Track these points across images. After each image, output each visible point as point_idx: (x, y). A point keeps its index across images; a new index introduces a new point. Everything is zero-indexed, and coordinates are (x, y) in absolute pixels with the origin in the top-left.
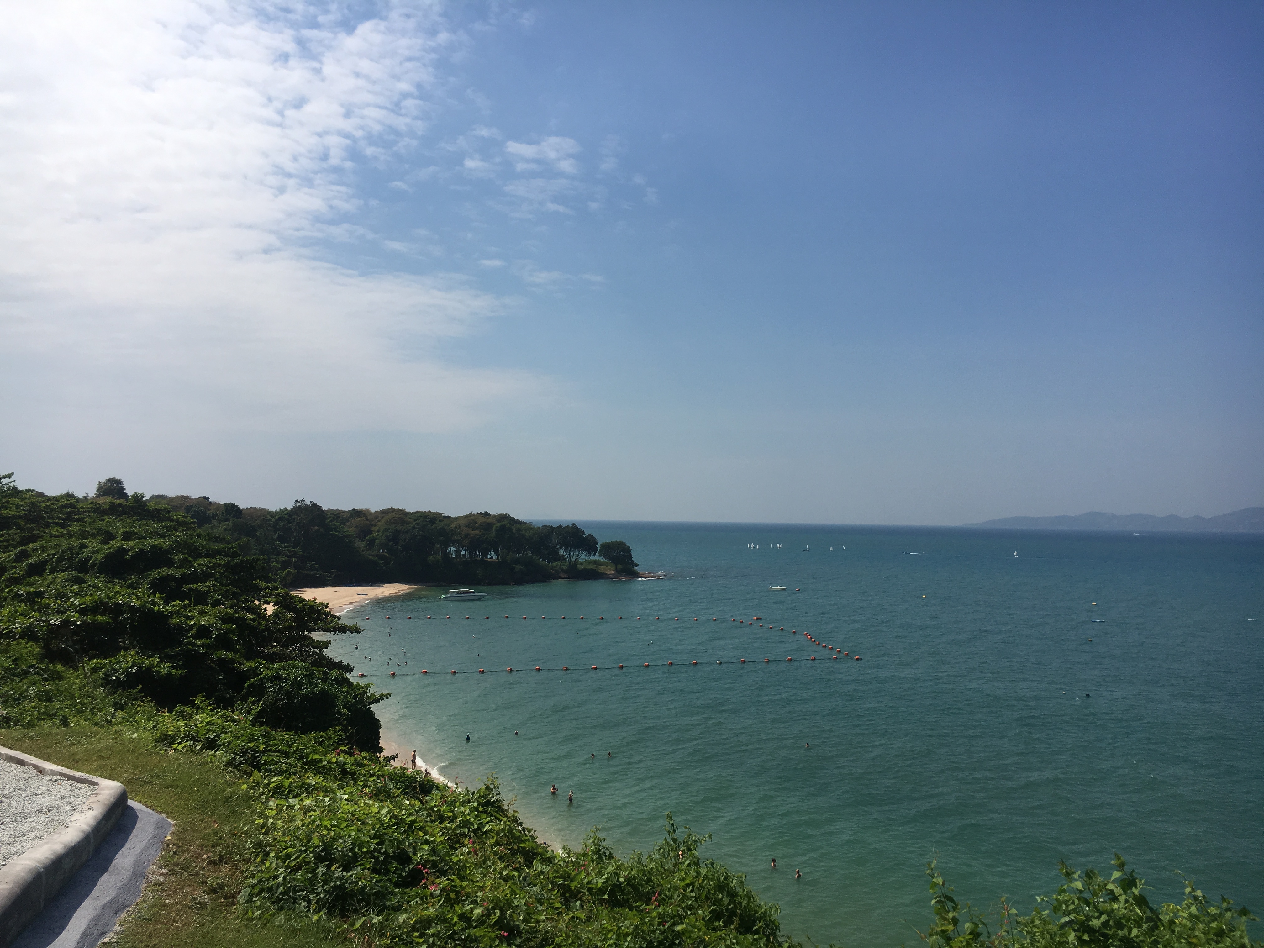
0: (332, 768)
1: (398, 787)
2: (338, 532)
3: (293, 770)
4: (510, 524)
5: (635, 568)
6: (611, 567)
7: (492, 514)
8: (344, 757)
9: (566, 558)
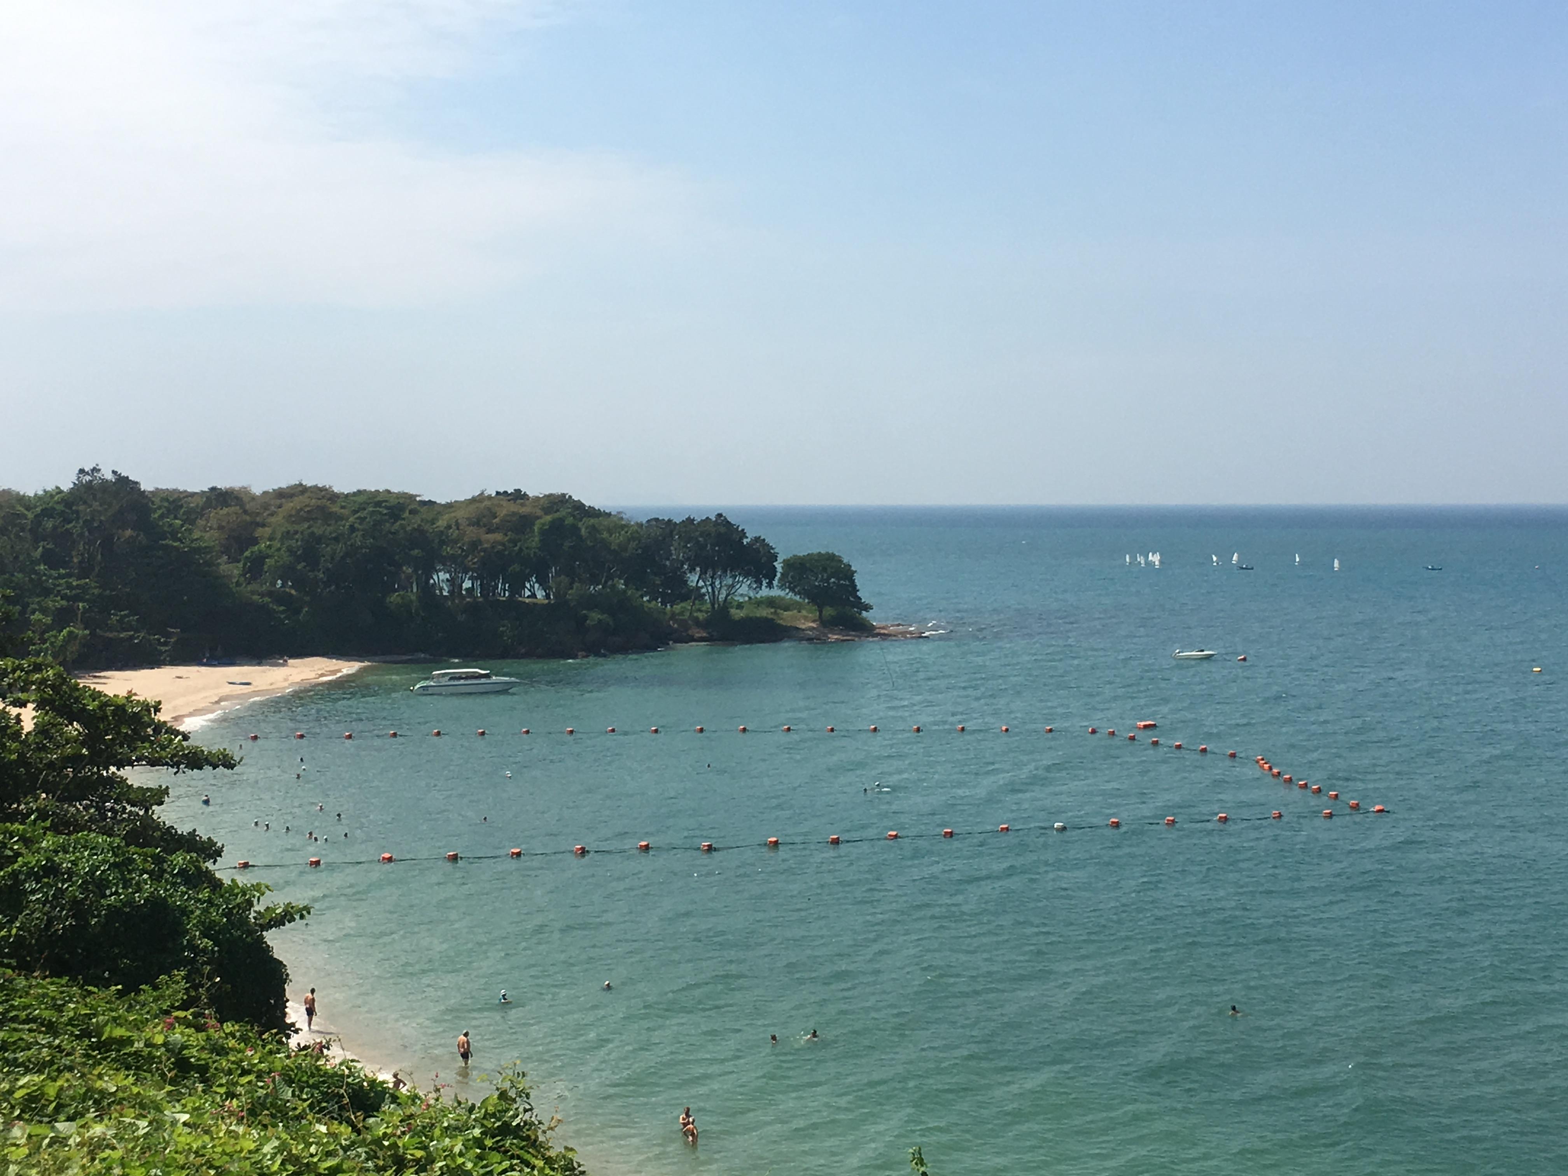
0: (154, 1057)
1: (305, 1096)
2: (180, 540)
3: (66, 1061)
4: (574, 516)
5: (864, 614)
6: (810, 612)
7: (531, 494)
8: (182, 1033)
9: (704, 595)
